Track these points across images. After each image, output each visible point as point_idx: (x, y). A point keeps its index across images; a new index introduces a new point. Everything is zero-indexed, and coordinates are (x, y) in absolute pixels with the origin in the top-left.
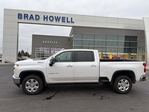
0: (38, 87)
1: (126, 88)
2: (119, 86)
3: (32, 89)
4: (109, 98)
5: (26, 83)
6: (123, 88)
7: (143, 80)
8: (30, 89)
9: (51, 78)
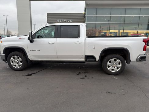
0: (22, 64)
1: (117, 68)
2: (109, 67)
3: (17, 65)
4: (93, 78)
5: (11, 59)
6: (113, 68)
7: (140, 61)
8: (15, 65)
9: (33, 56)
